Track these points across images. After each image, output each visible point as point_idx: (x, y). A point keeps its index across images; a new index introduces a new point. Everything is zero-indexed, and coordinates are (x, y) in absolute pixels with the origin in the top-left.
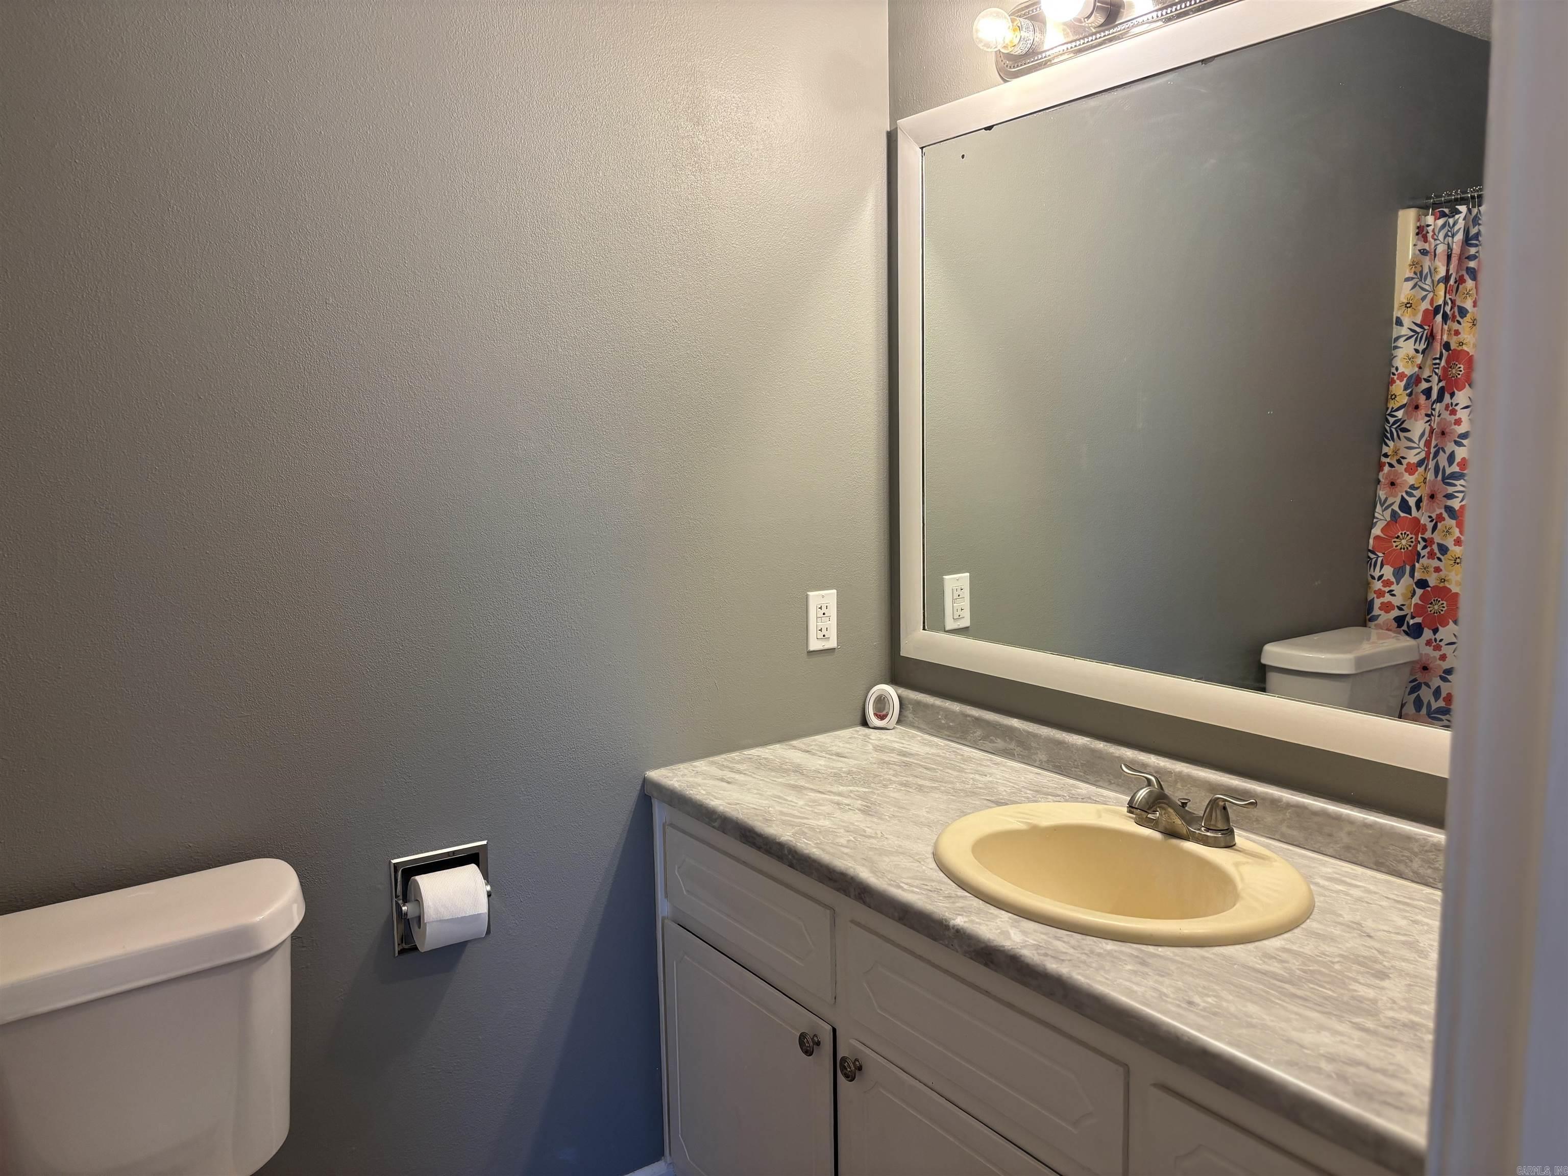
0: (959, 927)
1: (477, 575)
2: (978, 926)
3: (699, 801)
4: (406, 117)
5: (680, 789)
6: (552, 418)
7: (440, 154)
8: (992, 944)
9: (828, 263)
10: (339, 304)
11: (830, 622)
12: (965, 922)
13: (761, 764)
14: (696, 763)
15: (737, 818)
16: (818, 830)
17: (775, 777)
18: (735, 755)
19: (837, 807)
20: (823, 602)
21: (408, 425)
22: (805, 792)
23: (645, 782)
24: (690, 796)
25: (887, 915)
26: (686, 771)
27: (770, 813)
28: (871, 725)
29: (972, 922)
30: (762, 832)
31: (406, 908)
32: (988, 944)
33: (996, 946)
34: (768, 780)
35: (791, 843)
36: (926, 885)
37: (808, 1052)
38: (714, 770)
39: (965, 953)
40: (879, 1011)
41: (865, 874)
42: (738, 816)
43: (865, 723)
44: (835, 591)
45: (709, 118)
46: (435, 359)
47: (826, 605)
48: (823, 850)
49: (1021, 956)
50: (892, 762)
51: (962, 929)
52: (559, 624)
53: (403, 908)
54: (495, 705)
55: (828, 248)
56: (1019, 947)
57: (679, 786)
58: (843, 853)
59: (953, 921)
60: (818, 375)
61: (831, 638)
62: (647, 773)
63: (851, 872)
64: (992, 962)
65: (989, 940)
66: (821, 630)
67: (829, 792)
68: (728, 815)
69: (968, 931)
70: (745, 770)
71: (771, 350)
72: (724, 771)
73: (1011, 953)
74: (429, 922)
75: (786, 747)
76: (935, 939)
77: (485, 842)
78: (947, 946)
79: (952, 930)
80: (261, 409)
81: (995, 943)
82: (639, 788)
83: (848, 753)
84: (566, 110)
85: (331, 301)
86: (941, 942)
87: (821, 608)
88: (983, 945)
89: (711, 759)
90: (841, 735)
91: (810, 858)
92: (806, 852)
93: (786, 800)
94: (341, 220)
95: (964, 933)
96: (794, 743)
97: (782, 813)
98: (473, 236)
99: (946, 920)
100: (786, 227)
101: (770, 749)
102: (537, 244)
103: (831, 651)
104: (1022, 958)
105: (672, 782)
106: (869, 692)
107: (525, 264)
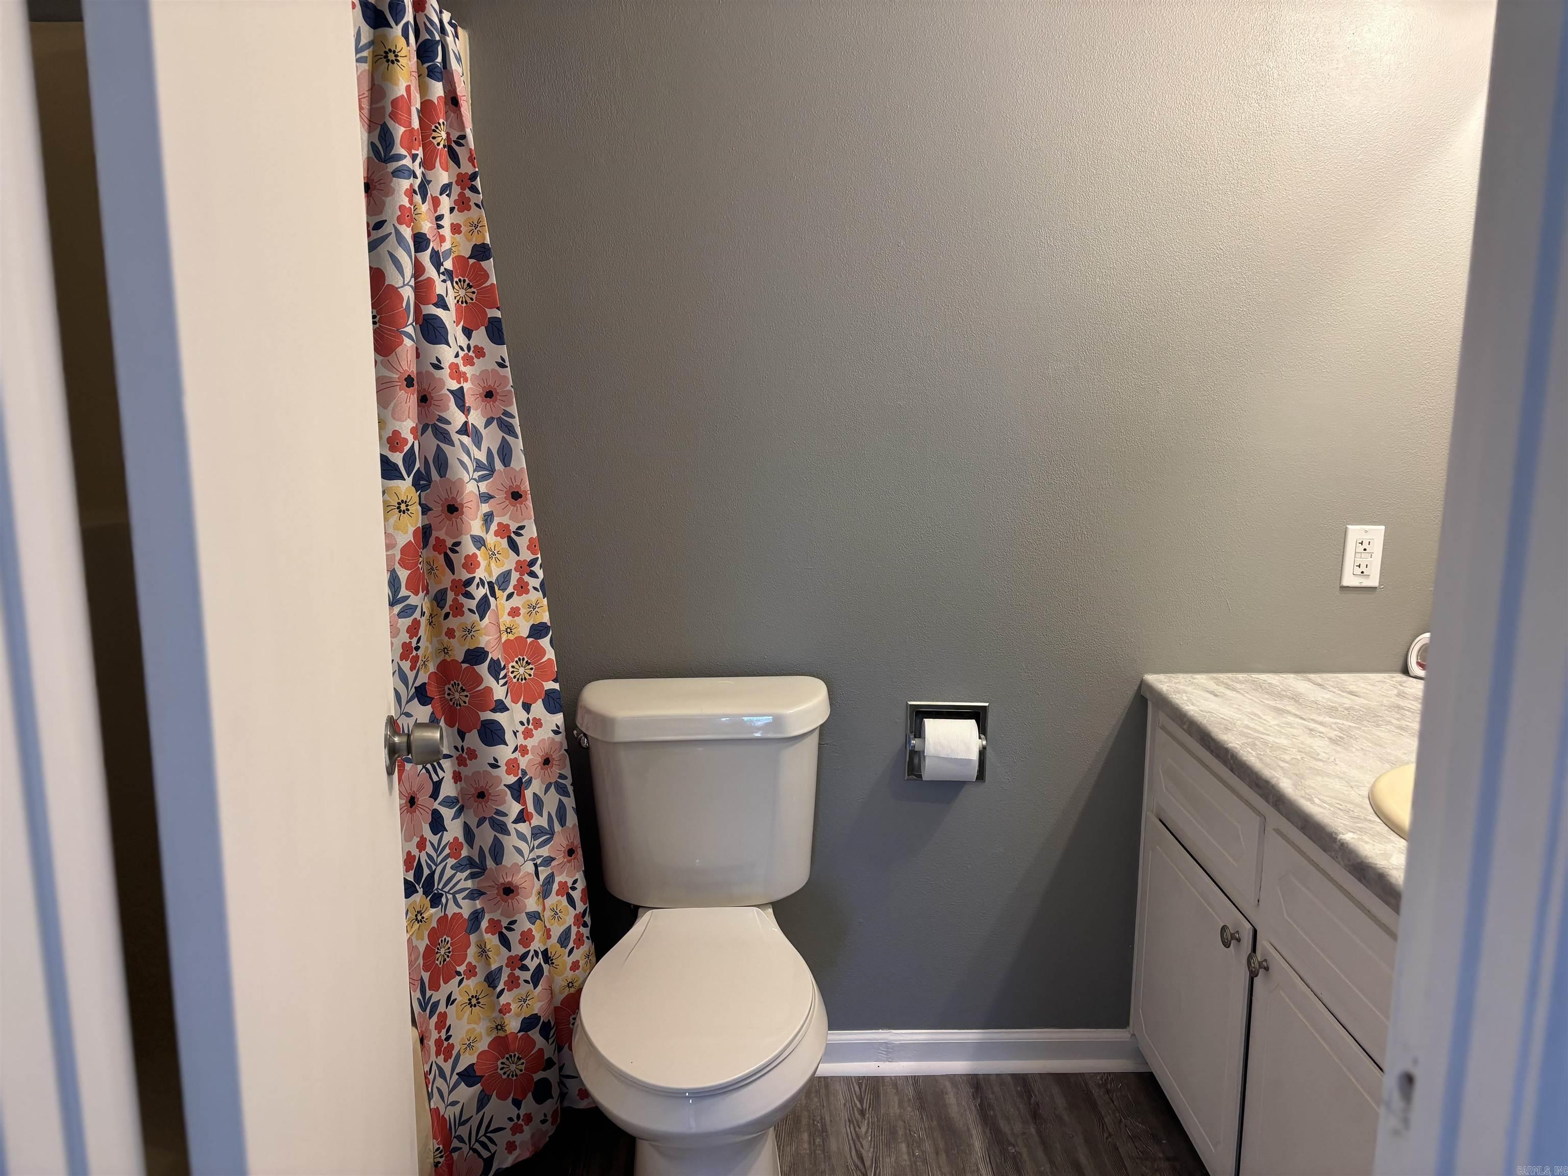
0: (1344, 841)
1: (1001, 477)
2: (1363, 844)
3: (1177, 705)
4: (977, 84)
5: (1165, 692)
6: (1083, 341)
7: (1004, 112)
8: (1367, 861)
9: (1414, 179)
10: (908, 246)
11: (1371, 559)
12: (1353, 838)
13: (1259, 687)
14: (1198, 676)
15: (1201, 722)
16: (1270, 745)
17: (1267, 699)
18: (1241, 676)
19: (1309, 732)
20: (1366, 538)
21: (955, 347)
22: (1285, 715)
23: (1143, 684)
24: (1171, 699)
25: (1293, 823)
26: (1182, 680)
27: (1235, 725)
28: (1411, 674)
29: (1362, 840)
30: (1216, 737)
31: (915, 742)
32: (1364, 860)
33: (1369, 863)
34: (1257, 701)
35: (1235, 750)
36: (1341, 805)
37: (1227, 945)
38: (1212, 685)
39: (1346, 867)
40: (1286, 916)
41: (1286, 785)
42: (1202, 722)
43: (1406, 671)
44: (1383, 527)
45: (1283, 43)
46: (983, 291)
47: (1370, 540)
48: (1261, 760)
49: (1388, 875)
50: (1406, 708)
51: (1347, 843)
52: (1071, 528)
53: (912, 742)
54: (1006, 591)
55: (1417, 164)
56: (1391, 868)
57: (1167, 690)
58: (1279, 766)
59: (1341, 835)
60: (1387, 298)
61: (1371, 576)
62: (1146, 675)
63: (1274, 781)
64: (1364, 878)
65: (1366, 857)
66: (1359, 566)
67: (1312, 720)
68: (1195, 719)
69: (1351, 846)
70: (1241, 689)
71: (1330, 274)
72: (1220, 686)
73: (1380, 871)
74: (928, 756)
75: (1300, 678)
76: (1325, 851)
77: (987, 704)
78: (1333, 858)
79: (1338, 843)
80: (842, 333)
81: (1370, 860)
82: (1136, 688)
83: (1364, 693)
84: (1126, 56)
85: (902, 244)
86: (1329, 853)
87: (1362, 543)
88: (1359, 861)
89: (1215, 675)
90: (1371, 678)
91: (1245, 764)
92: (1245, 758)
93: (1260, 718)
94: (916, 177)
95: (1347, 847)
96: (1312, 676)
97: (1247, 727)
98: (1026, 181)
99: (1336, 834)
100: (1364, 146)
101: (1282, 677)
102: (1086, 184)
103: (1372, 589)
104: (1388, 877)
105: (1162, 686)
106: (1415, 639)
107: (1072, 203)
